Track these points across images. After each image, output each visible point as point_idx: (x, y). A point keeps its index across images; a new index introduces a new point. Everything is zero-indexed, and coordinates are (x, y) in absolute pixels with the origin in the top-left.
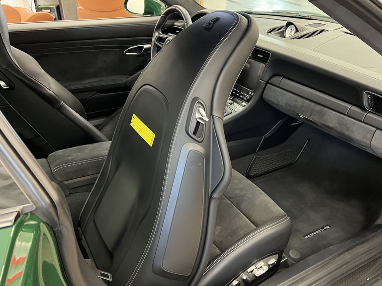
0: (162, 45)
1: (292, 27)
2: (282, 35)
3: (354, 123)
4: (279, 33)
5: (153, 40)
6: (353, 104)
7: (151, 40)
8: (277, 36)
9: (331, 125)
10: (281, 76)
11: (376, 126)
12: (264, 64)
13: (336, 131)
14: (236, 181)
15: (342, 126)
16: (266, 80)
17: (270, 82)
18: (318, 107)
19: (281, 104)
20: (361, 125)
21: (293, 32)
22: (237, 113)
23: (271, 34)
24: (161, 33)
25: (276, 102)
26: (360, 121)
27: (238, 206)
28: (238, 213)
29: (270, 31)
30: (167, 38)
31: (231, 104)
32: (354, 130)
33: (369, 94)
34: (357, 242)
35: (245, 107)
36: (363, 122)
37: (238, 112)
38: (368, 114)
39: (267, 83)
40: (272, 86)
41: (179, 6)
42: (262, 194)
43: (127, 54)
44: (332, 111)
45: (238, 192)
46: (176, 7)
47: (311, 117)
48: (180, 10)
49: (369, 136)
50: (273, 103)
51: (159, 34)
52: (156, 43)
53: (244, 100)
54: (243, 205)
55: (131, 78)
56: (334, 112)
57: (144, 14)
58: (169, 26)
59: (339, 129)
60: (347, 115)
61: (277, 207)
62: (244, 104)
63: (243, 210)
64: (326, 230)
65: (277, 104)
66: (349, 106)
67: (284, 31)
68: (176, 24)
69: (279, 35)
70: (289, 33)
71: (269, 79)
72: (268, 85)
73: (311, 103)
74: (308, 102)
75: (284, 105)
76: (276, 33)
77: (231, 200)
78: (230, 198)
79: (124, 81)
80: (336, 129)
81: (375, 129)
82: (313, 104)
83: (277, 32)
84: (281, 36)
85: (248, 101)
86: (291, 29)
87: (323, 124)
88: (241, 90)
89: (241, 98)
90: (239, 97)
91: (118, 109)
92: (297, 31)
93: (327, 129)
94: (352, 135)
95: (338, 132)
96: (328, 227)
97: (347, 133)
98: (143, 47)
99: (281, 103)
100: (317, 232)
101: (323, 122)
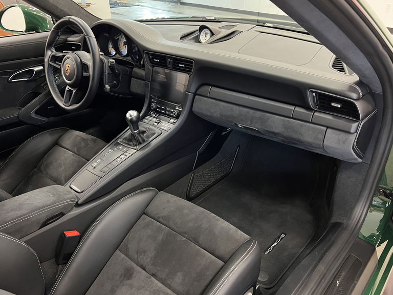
0: (60, 65)
1: (206, 31)
2: (197, 40)
3: (302, 126)
4: (194, 38)
5: (46, 60)
6: (296, 105)
7: (44, 60)
8: (192, 42)
9: (276, 131)
10: (209, 85)
11: (325, 125)
12: (188, 74)
13: (282, 136)
14: (186, 211)
15: (289, 130)
16: (193, 92)
17: (197, 93)
18: (258, 114)
19: (215, 116)
20: (309, 127)
21: (208, 36)
22: (167, 133)
23: (186, 40)
24: (54, 51)
25: (208, 114)
26: (309, 122)
27: (196, 241)
28: (198, 250)
29: (183, 37)
30: (64, 56)
31: (158, 123)
32: (302, 133)
33: (313, 92)
34: (325, 248)
35: (176, 125)
36: (311, 122)
37: (169, 132)
38: (315, 114)
39: (195, 94)
40: (201, 97)
41: (72, 17)
42: (218, 220)
43: (13, 81)
44: (275, 116)
45: (191, 225)
46: (70, 18)
47: (252, 125)
48: (76, 21)
49: (321, 136)
50: (206, 116)
51: (52, 52)
52: (51, 63)
53: (172, 116)
54: (201, 239)
55: (23, 109)
56: (277, 117)
57: (26, 31)
58: (61, 42)
59: (286, 134)
60: (292, 118)
61: (240, 232)
62: (172, 121)
63: (203, 245)
64: (283, 239)
65: (211, 117)
66: (292, 108)
67: (198, 36)
68: (69, 39)
69: (193, 41)
70: (204, 37)
71: (196, 91)
72: (196, 96)
73: (249, 110)
74: (246, 109)
75: (219, 116)
76: (190, 40)
77: (186, 235)
78: (185, 233)
79: (16, 114)
80: (282, 134)
81: (325, 128)
82: (252, 111)
83: (191, 37)
84: (196, 42)
85: (177, 117)
86: (206, 33)
87: (267, 131)
88: (166, 106)
89: (168, 115)
90: (164, 114)
91: (15, 149)
92: (213, 34)
93: (271, 135)
94: (302, 138)
95: (285, 137)
96: (283, 236)
97: (295, 136)
98: (33, 71)
99: (215, 114)
100: (275, 244)
101: (266, 129)
